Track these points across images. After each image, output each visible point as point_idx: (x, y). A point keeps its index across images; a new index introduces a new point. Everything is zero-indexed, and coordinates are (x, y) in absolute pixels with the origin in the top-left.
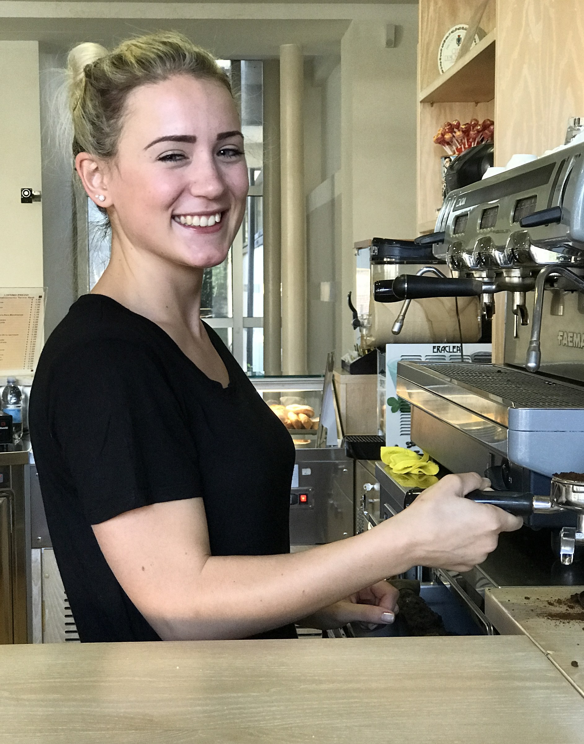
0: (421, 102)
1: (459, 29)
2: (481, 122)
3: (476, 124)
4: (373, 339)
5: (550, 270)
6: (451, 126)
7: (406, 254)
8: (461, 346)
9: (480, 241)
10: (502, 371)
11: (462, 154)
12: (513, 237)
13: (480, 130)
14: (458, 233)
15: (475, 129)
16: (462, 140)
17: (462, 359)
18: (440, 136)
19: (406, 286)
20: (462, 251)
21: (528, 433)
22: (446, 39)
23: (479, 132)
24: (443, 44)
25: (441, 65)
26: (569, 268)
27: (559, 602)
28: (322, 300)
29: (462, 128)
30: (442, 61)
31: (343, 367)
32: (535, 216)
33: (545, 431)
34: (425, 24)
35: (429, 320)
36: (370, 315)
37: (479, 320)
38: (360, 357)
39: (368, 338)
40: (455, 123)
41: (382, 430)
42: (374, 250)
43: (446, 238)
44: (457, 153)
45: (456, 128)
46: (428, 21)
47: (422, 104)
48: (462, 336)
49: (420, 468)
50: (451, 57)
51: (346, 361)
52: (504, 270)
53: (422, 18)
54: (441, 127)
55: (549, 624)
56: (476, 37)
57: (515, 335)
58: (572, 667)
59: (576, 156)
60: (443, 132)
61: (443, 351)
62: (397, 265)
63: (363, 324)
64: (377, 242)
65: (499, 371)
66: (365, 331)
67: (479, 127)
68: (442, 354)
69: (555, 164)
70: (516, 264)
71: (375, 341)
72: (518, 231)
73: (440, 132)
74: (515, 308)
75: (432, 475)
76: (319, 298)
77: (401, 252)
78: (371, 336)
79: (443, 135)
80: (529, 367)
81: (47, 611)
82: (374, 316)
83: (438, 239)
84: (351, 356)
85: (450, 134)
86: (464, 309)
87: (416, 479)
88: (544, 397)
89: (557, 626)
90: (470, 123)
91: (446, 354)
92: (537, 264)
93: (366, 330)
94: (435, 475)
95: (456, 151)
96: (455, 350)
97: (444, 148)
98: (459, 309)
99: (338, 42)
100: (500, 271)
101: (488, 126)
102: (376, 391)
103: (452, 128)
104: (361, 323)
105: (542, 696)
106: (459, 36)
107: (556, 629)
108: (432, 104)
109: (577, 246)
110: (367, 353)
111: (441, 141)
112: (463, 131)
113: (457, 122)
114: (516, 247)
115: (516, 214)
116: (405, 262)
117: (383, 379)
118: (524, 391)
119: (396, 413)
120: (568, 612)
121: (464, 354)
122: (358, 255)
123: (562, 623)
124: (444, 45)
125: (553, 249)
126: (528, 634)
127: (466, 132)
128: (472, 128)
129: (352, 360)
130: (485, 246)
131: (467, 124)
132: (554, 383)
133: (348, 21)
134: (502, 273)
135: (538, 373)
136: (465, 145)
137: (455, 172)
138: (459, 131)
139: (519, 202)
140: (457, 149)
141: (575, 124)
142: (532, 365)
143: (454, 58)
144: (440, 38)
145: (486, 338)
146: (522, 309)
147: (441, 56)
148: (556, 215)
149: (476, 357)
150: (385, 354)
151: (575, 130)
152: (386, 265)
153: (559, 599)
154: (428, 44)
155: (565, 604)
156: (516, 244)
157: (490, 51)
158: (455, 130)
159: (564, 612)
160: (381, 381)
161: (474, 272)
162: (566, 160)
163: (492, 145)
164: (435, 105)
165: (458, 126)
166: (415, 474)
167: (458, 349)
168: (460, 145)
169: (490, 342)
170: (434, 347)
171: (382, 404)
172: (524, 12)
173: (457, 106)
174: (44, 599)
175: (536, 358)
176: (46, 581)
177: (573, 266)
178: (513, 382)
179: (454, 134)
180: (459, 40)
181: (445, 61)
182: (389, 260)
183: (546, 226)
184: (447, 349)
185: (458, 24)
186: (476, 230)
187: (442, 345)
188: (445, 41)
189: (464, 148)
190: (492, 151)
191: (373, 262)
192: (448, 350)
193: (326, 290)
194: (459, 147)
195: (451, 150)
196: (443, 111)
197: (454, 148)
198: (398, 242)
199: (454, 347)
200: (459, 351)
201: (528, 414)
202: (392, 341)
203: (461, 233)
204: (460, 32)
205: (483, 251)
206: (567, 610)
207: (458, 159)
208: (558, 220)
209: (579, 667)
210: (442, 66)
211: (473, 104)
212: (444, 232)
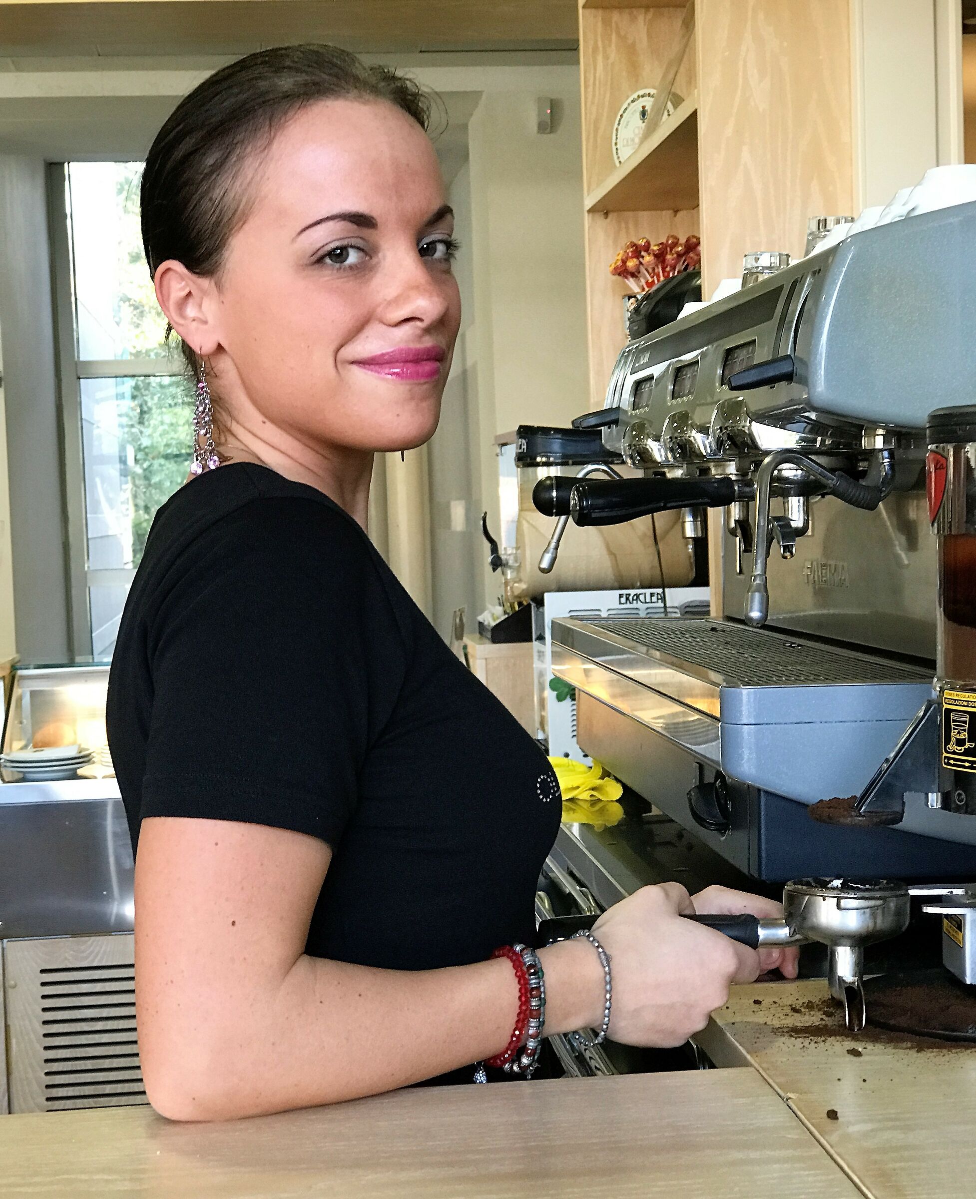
0: (589, 211)
1: (643, 96)
2: (683, 240)
3: (675, 244)
4: (524, 586)
5: (780, 457)
6: (637, 247)
7: (572, 449)
8: (664, 592)
9: (673, 420)
10: (719, 628)
11: (654, 288)
12: (721, 408)
13: (682, 252)
14: (638, 408)
15: (673, 252)
16: (654, 270)
17: (666, 612)
18: (619, 263)
19: (554, 494)
20: (646, 436)
21: (753, 726)
22: (624, 112)
23: (680, 255)
24: (619, 121)
25: (617, 153)
26: (813, 457)
27: (810, 1006)
28: (453, 529)
29: (653, 251)
30: (618, 146)
31: (480, 633)
32: (753, 371)
33: (781, 723)
34: (590, 89)
35: (611, 553)
36: (517, 548)
37: (690, 550)
38: (506, 616)
39: (516, 585)
40: (642, 243)
41: (543, 730)
42: (521, 445)
43: (622, 417)
44: (647, 289)
45: (645, 251)
46: (594, 84)
47: (591, 214)
48: (664, 577)
49: (593, 789)
50: (633, 140)
51: (486, 623)
52: (711, 465)
53: (585, 82)
54: (622, 249)
55: (791, 1047)
56: (670, 105)
57: (738, 570)
58: (829, 1120)
59: (814, 273)
60: (624, 258)
61: (635, 602)
62: (559, 467)
63: (507, 563)
64: (526, 432)
65: (713, 629)
66: (509, 574)
67: (680, 248)
68: (635, 605)
69: (781, 287)
70: (728, 452)
71: (527, 589)
72: (731, 399)
73: (620, 257)
74: (733, 525)
75: (612, 801)
76: (449, 528)
77: (563, 446)
78: (520, 581)
79: (624, 262)
80: (751, 619)
81: (14, 1041)
82: (525, 550)
83: (608, 419)
84: (493, 615)
85: (635, 260)
86: (667, 532)
87: (585, 807)
88: (780, 668)
89: (805, 1049)
90: (665, 242)
91: (639, 605)
92: (761, 450)
93: (511, 572)
94: (617, 801)
95: (645, 286)
96: (654, 599)
97: (627, 282)
98: (658, 532)
99: (465, 127)
100: (705, 465)
101: (692, 246)
102: (533, 668)
103: (637, 251)
104: (504, 562)
105: (775, 1175)
106: (644, 107)
107: (804, 1054)
108: (606, 214)
109: (826, 420)
110: (517, 608)
111: (623, 271)
112: (656, 256)
113: (645, 240)
114: (726, 425)
115: (727, 372)
116: (570, 462)
117: (542, 650)
118: (750, 660)
119: (564, 702)
120: (824, 1023)
121: (668, 605)
122: (502, 455)
123: (812, 1043)
124: (621, 122)
125: (789, 426)
126: (756, 1065)
127: (660, 257)
128: (668, 249)
129: (494, 620)
130: (680, 426)
131: (662, 244)
132: (799, 645)
133: (477, 94)
134: (709, 469)
135: (765, 627)
136: (658, 276)
137: (640, 317)
138: (649, 254)
139: (729, 352)
140: (647, 283)
141: (819, 229)
142: (755, 614)
143: (637, 140)
144: (615, 114)
145: (701, 579)
146: (744, 526)
147: (617, 139)
148: (785, 368)
149: (688, 609)
150: (543, 609)
151: (819, 237)
152: (539, 468)
153: (810, 1002)
154: (597, 121)
155: (819, 1010)
156: (726, 419)
157: (689, 127)
158: (643, 253)
159: (817, 1024)
160: (539, 652)
161: (666, 470)
162: (799, 280)
163: (697, 274)
164: (610, 216)
165: (647, 248)
166: (586, 801)
167: (659, 597)
168: (652, 277)
169: (706, 583)
170: (621, 596)
171: (542, 689)
172: (741, 63)
173: (644, 216)
174: (9, 1023)
175: (761, 603)
176: (10, 992)
177: (818, 453)
178: (734, 646)
179: (641, 259)
180: (643, 113)
181: (624, 146)
182: (544, 459)
183: (771, 388)
184: (642, 597)
185: (642, 89)
186: (665, 402)
187: (632, 592)
188: (621, 116)
189: (658, 281)
190: (699, 282)
191: (520, 463)
192: (643, 600)
193: (458, 513)
194: (650, 280)
195: (638, 286)
196: (623, 225)
197: (643, 282)
198: (557, 430)
199: (652, 595)
200: (660, 601)
201: (752, 696)
202: (553, 587)
203: (643, 407)
204: (645, 101)
205: (676, 435)
206: (822, 1019)
207: (647, 297)
208: (788, 377)
209: (840, 1119)
210: (619, 155)
211: (670, 212)
212: (618, 408)
